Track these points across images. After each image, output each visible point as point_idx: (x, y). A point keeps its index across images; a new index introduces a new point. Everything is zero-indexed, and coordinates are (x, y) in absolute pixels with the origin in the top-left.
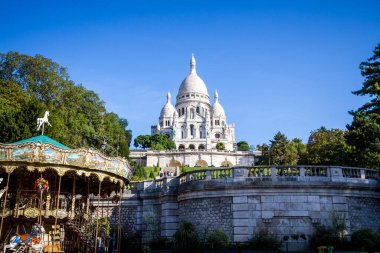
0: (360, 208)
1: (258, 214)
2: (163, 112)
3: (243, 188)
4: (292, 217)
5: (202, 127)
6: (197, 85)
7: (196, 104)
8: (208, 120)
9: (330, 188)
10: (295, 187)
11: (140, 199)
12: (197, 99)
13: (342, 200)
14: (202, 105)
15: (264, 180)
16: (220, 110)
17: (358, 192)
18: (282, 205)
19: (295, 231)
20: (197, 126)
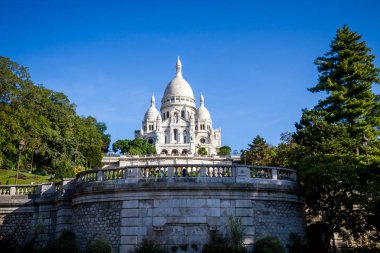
0: (268, 213)
1: (149, 220)
2: (146, 116)
3: (134, 191)
4: (188, 225)
5: (187, 132)
6: (183, 88)
7: (180, 109)
8: (193, 124)
9: (234, 190)
10: (192, 189)
11: (36, 205)
12: (182, 102)
13: (246, 203)
14: (188, 109)
15: (158, 180)
16: (205, 114)
17: (266, 194)
18: (176, 210)
19: (190, 240)
20: (181, 131)
